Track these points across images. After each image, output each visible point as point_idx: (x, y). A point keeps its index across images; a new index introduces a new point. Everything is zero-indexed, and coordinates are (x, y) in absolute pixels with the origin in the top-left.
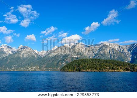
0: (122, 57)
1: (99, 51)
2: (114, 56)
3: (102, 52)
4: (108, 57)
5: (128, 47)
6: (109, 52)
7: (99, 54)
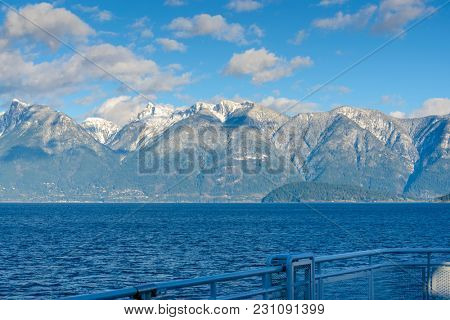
0: (390, 161)
1: (326, 139)
2: (369, 159)
3: (332, 144)
4: (350, 162)
5: (416, 125)
6: (356, 145)
7: (323, 149)
